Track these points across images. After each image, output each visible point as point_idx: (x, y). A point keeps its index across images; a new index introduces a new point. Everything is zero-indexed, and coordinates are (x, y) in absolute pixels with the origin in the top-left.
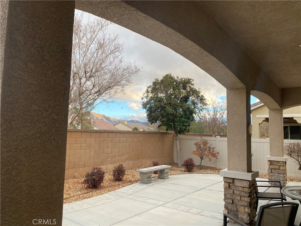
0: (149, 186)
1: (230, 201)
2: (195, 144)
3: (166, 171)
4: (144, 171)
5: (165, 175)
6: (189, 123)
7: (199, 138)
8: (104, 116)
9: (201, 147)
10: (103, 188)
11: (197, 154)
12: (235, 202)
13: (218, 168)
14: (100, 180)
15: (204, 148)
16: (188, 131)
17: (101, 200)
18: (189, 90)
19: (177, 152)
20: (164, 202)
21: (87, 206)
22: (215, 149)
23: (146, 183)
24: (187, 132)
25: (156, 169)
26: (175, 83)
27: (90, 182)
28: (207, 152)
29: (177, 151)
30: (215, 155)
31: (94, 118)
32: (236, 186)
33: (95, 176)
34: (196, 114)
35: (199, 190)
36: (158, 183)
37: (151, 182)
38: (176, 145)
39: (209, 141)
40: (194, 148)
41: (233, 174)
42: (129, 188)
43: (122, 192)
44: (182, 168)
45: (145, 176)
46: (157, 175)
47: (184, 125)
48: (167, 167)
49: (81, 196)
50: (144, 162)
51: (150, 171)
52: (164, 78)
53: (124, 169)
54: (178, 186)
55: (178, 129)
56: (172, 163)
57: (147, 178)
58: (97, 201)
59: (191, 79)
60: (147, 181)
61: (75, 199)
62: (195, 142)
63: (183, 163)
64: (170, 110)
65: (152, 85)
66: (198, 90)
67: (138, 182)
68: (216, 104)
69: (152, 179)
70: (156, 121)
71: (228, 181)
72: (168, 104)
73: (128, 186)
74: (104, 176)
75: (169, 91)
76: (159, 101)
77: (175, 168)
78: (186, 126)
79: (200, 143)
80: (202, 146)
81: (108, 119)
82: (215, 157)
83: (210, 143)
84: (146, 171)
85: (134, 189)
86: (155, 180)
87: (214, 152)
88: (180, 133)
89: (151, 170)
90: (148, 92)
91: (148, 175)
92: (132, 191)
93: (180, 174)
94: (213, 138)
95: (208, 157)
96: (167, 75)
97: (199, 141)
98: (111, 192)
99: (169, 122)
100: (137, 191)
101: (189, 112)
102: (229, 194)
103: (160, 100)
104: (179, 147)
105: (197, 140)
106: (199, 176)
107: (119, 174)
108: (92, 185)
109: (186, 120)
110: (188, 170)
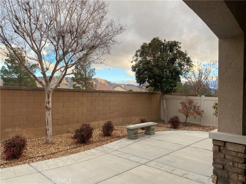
0: (135, 142)
1: (220, 166)
2: (181, 103)
3: (152, 128)
4: (131, 128)
5: (152, 131)
6: (175, 84)
7: (185, 97)
8: (106, 81)
9: (186, 106)
10: (92, 142)
11: (183, 112)
12: (226, 168)
13: (203, 125)
14: (89, 136)
15: (189, 106)
16: (175, 91)
17: (86, 156)
18: (175, 52)
19: (164, 111)
20: (148, 160)
21: (71, 162)
22: (200, 108)
23: (133, 139)
24: (173, 92)
25: (142, 126)
26: (162, 46)
27: (79, 137)
28: (192, 110)
29: (164, 109)
30: (199, 113)
31: (98, 82)
32: (228, 150)
33: (83, 132)
34: (182, 75)
35: (184, 148)
36: (144, 139)
37: (137, 138)
38: (163, 104)
39: (194, 101)
40: (180, 107)
41: (225, 137)
42: (115, 144)
43: (108, 148)
44: (168, 124)
45: (131, 132)
46: (144, 131)
47: (171, 86)
48: (153, 124)
49: (69, 151)
50: (133, 119)
51: (136, 127)
52: (152, 41)
53: (112, 126)
54: (163, 142)
55: (165, 90)
56: (159, 120)
57: (134, 134)
58: (82, 157)
59: (178, 42)
60: (134, 137)
61: (62, 154)
62: (181, 101)
63: (169, 120)
64: (157, 71)
65: (140, 49)
66: (184, 53)
67: (125, 137)
68: (201, 67)
69: (138, 135)
70: (144, 82)
71: (219, 144)
72: (155, 66)
73: (115, 142)
74: (92, 133)
75: (157, 55)
76: (147, 64)
77: (162, 125)
78: (172, 87)
79: (186, 102)
80: (187, 104)
81: (109, 83)
82: (199, 115)
83: (196, 102)
84: (133, 128)
85: (121, 145)
86: (142, 136)
87: (199, 111)
88: (166, 93)
89: (138, 127)
90: (136, 55)
91: (134, 131)
92: (119, 146)
93: (166, 130)
94: (198, 98)
95: (193, 115)
96: (154, 39)
97: (185, 100)
98: (99, 147)
99: (156, 83)
100: (123, 147)
101: (176, 73)
102: (219, 158)
103: (148, 62)
104: (165, 106)
105: (183, 100)
106: (184, 132)
107: (107, 129)
108: (81, 141)
109: (172, 81)
110: (173, 127)
